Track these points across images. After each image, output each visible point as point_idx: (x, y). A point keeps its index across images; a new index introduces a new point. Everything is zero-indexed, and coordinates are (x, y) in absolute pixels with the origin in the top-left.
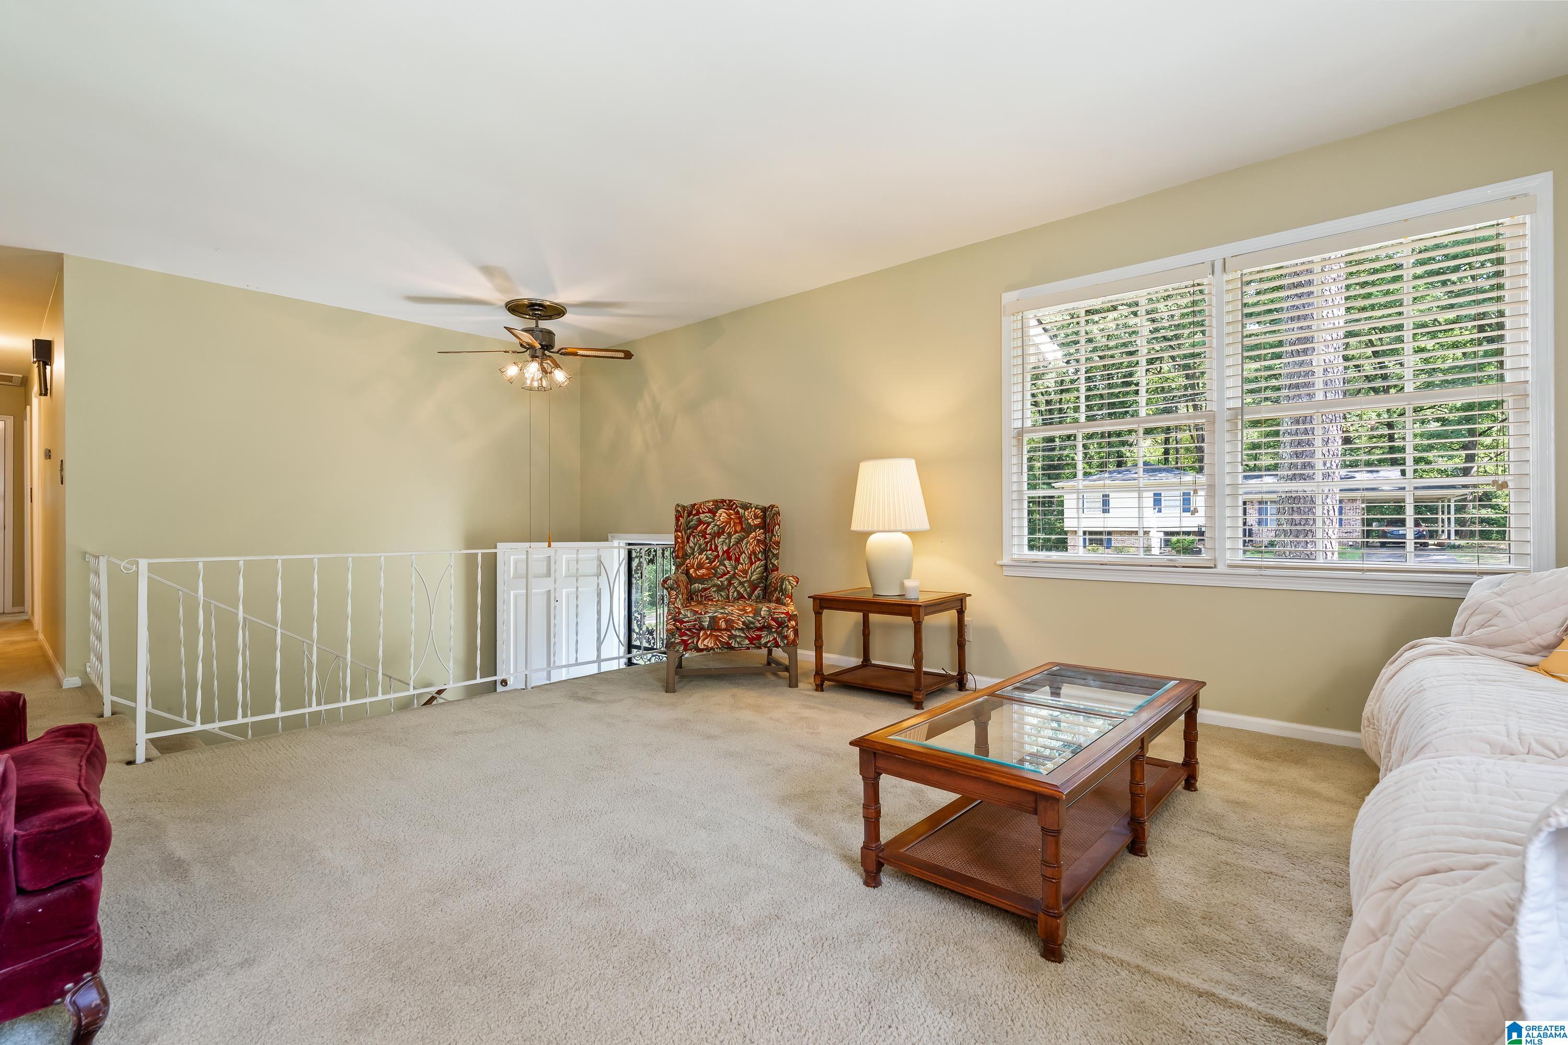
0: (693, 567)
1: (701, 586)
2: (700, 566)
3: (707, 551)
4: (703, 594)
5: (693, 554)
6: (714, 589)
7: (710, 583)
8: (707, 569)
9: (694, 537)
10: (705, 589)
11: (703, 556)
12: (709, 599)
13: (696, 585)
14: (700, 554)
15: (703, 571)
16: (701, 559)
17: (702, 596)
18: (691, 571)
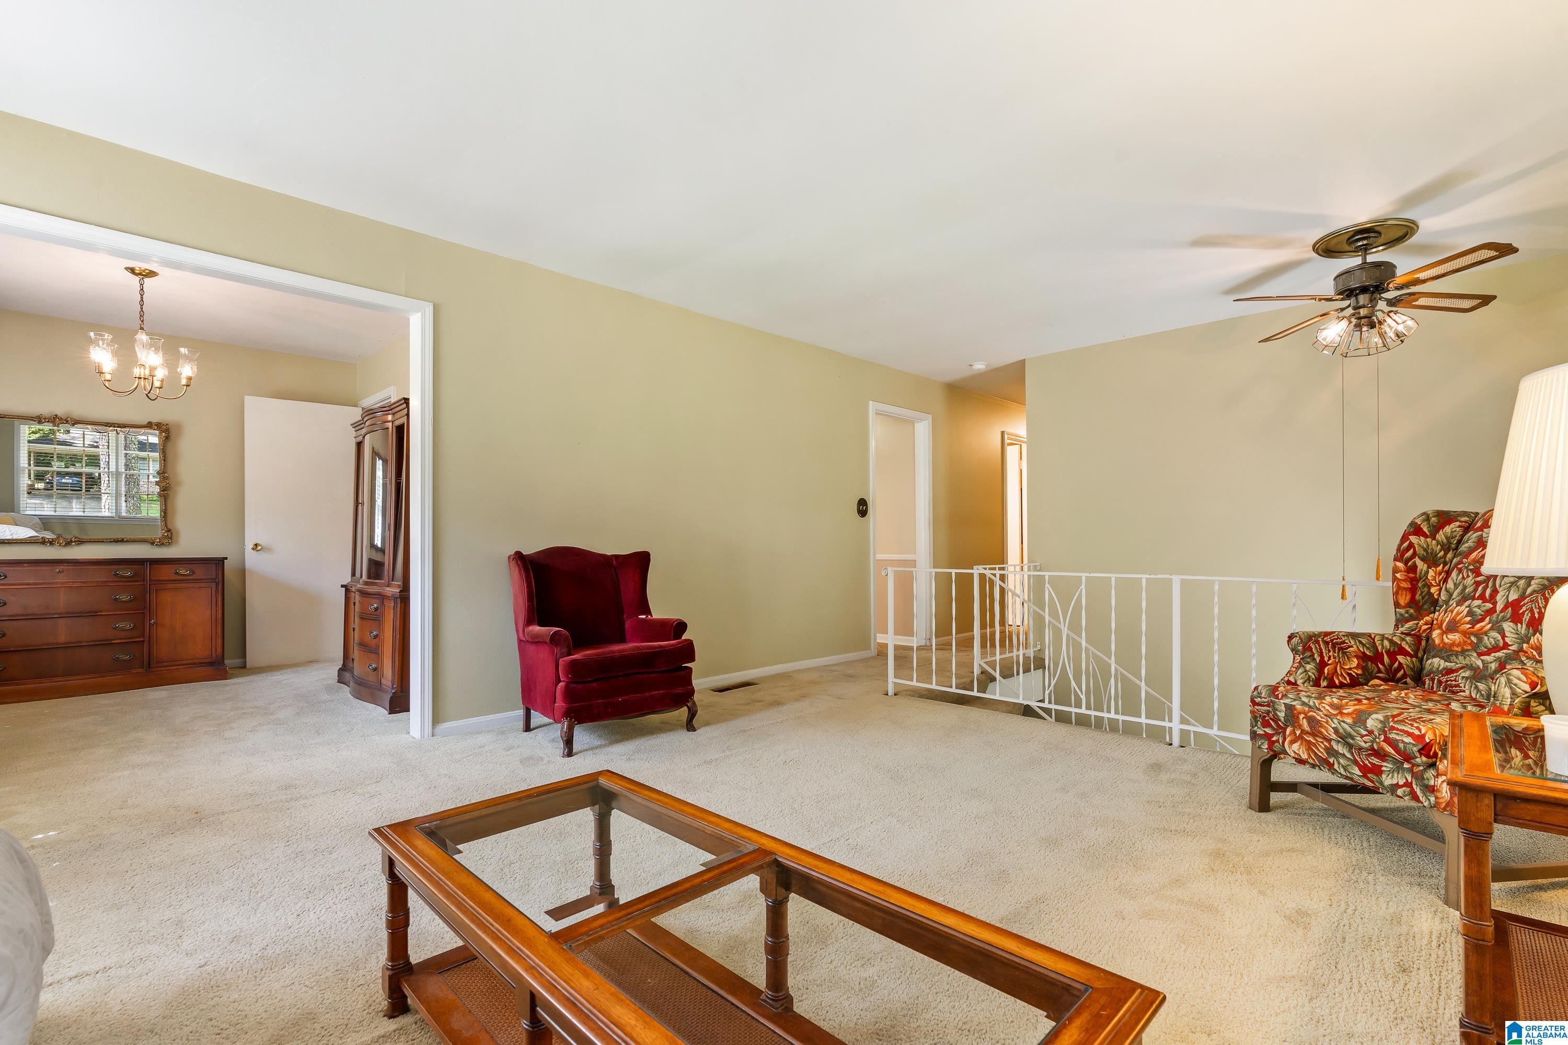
0: (1440, 627)
1: (1443, 664)
2: (1453, 627)
3: (1473, 598)
4: (1444, 679)
5: (1447, 602)
6: (1467, 674)
7: (1462, 661)
8: (1465, 633)
9: (1460, 571)
10: (1449, 671)
11: (1464, 609)
12: (1453, 690)
13: (1436, 661)
14: (1459, 603)
15: (1455, 637)
16: (1458, 614)
17: (1440, 682)
18: (1436, 634)
